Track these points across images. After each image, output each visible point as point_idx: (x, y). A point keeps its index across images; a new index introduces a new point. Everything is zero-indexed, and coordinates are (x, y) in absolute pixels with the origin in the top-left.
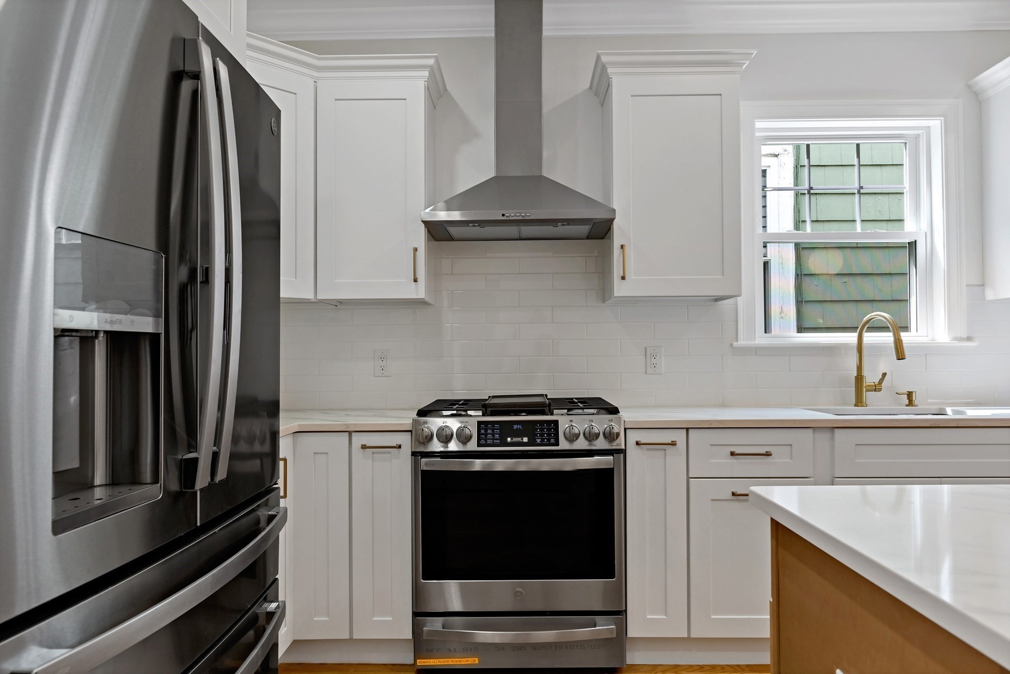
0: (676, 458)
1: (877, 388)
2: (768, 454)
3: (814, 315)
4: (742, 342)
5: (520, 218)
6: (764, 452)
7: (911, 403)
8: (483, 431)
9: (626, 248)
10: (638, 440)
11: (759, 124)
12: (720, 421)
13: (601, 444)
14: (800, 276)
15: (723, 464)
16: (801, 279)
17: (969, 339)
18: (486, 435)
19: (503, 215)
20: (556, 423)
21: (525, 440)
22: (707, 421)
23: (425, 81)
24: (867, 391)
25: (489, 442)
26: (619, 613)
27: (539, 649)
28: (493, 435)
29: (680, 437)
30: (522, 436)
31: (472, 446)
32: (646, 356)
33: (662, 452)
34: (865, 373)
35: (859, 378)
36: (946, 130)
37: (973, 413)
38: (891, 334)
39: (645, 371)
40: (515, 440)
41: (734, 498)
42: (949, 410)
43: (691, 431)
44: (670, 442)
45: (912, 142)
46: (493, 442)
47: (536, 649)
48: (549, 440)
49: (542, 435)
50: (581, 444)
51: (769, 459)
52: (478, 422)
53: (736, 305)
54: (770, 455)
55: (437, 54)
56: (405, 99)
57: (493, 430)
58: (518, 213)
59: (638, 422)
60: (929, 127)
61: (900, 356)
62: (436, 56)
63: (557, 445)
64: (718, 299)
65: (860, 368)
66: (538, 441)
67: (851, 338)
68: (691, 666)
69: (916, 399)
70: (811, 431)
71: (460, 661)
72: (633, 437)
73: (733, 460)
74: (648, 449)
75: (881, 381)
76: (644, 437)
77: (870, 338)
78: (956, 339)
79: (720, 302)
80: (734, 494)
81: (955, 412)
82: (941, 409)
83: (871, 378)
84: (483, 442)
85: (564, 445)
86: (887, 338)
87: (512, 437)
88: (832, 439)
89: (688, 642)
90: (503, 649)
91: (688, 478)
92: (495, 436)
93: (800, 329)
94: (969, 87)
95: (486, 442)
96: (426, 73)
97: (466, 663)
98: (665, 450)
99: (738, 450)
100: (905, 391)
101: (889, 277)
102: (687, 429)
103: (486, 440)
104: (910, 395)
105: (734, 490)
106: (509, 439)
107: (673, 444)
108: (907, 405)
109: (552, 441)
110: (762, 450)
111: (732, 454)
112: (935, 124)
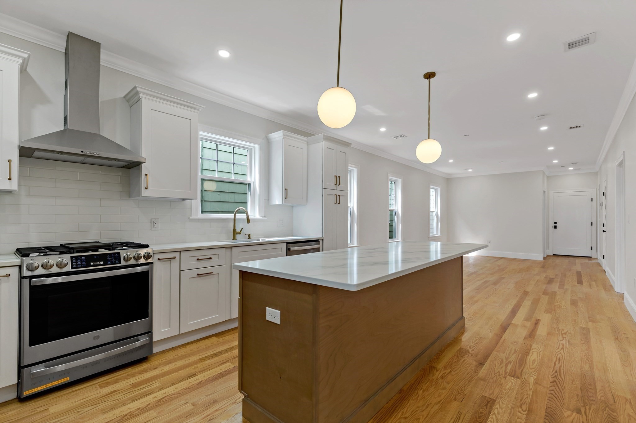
0: (175, 263)
1: (239, 233)
2: (210, 258)
3: (208, 206)
4: (193, 217)
5: (93, 155)
6: (209, 258)
7: (249, 238)
8: (74, 261)
9: (148, 176)
10: (159, 258)
11: (201, 133)
12: (193, 247)
13: (142, 261)
14: (203, 191)
15: (194, 263)
16: (203, 193)
17: (265, 217)
18: (77, 262)
19: (82, 152)
20: (119, 253)
21: (102, 263)
22: (189, 248)
23: (19, 65)
24: (237, 234)
25: (78, 266)
26: (149, 332)
27: (108, 361)
28: (81, 262)
29: (177, 255)
30: (100, 261)
31: (68, 269)
32: (151, 222)
33: (170, 262)
34: (236, 228)
35: (234, 230)
36: (260, 149)
37: (267, 240)
38: (246, 215)
39: (150, 229)
40: (95, 263)
41: (198, 276)
42: (260, 239)
43: (181, 252)
44: (173, 257)
45: (249, 150)
46: (81, 265)
47: (106, 361)
48: (115, 262)
49: (111, 260)
50: (132, 262)
51: (211, 260)
52: (71, 257)
53: (191, 202)
54: (212, 258)
55: (31, 53)
56: (2, 71)
57: (81, 260)
58: (92, 152)
59: (159, 250)
60: (255, 147)
61: (248, 222)
62: (30, 54)
63: (120, 263)
64: (184, 200)
65: (234, 226)
66: (109, 263)
67: (231, 216)
68: (179, 346)
69: (251, 237)
70: (225, 248)
71: (56, 383)
72: (157, 256)
73: (198, 262)
74: (163, 261)
75: (241, 231)
76: (161, 256)
77: (238, 216)
78: (261, 217)
79: (184, 201)
80: (198, 275)
81: (262, 240)
82: (258, 239)
83: (238, 230)
84: (75, 266)
85: (123, 263)
86: (244, 216)
87: (93, 262)
88: (231, 251)
89: (180, 336)
90: (86, 367)
91: (180, 271)
92: (82, 263)
93: (203, 212)
94: (266, 137)
95: (77, 266)
96: (21, 61)
97: (61, 382)
98: (170, 261)
99: (199, 258)
100: (248, 234)
101: (233, 194)
102: (180, 252)
103: (77, 265)
104: (249, 235)
105: (198, 273)
106: (92, 264)
107: (175, 258)
108: (248, 239)
109: (117, 262)
110: (208, 257)
111: (198, 259)
112: (257, 147)
